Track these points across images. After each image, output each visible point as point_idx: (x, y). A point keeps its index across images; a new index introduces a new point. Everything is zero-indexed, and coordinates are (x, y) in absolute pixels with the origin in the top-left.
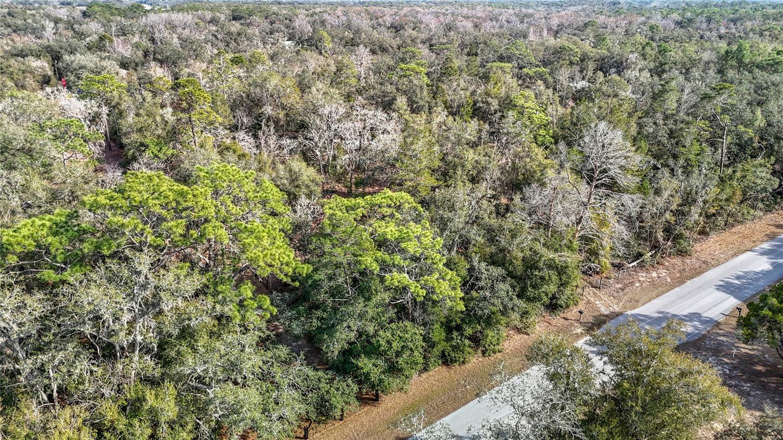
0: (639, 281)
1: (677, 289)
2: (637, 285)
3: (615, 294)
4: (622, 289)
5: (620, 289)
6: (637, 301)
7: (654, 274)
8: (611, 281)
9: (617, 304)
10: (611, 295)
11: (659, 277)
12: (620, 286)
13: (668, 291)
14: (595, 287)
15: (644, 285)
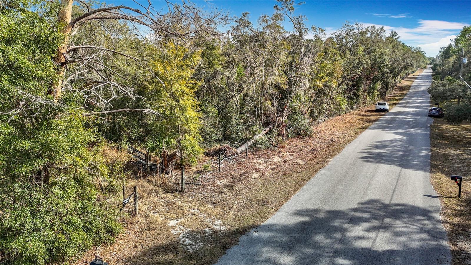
0: (257, 170)
1: (322, 171)
2: (255, 175)
3: (217, 198)
4: (230, 187)
5: (225, 186)
6: (264, 203)
7: (277, 159)
8: (207, 177)
9: (221, 216)
10: (205, 200)
11: (285, 162)
12: (224, 181)
13: (310, 176)
14: (172, 191)
15: (267, 175)
